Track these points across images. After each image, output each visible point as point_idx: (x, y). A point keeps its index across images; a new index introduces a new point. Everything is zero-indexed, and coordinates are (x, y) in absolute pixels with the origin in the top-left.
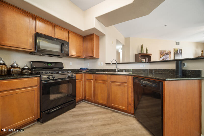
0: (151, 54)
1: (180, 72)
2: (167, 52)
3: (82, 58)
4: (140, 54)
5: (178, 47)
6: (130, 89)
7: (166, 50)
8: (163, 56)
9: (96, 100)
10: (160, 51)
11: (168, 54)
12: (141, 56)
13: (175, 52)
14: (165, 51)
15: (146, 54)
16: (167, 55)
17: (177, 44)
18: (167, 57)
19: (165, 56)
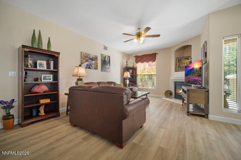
0: (59, 53)
2: (91, 57)
5: (106, 53)
7: (90, 53)
8: (87, 61)
10: (81, 52)
11: (93, 60)
13: (102, 58)
14: (89, 55)
15: (49, 51)
16: (91, 60)
17: (104, 49)
18: (91, 64)
19: (88, 61)
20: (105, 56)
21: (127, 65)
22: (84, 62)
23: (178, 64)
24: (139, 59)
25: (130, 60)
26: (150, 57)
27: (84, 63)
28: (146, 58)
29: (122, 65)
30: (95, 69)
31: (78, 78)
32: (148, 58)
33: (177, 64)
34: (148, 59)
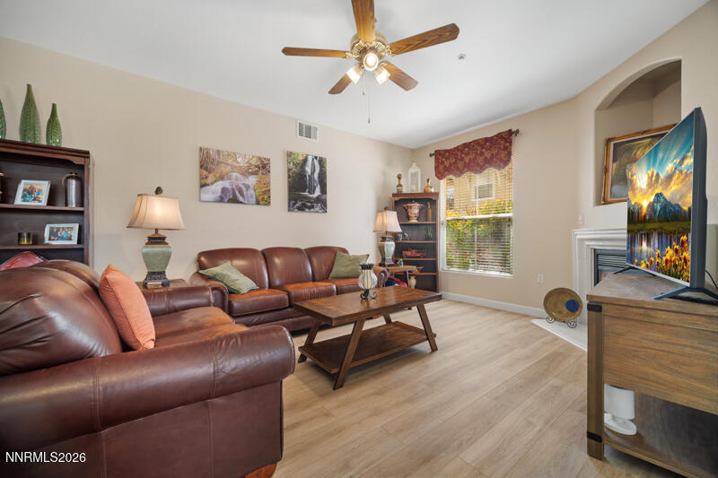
2: (242, 162)
7: (236, 151)
10: (201, 149)
11: (251, 174)
13: (292, 166)
14: (233, 156)
17: (301, 134)
18: (242, 187)
19: (229, 178)
20: (301, 158)
21: (400, 185)
22: (209, 181)
23: (613, 167)
24: (447, 164)
25: (413, 169)
26: (487, 150)
27: (212, 184)
28: (472, 156)
30: (258, 203)
31: (152, 233)
32: (482, 154)
33: (606, 170)
34: (480, 160)
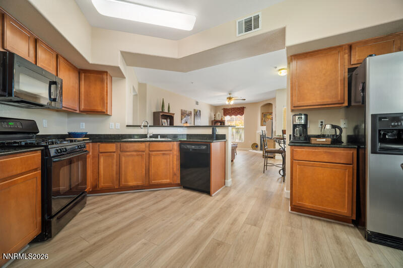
0: (174, 114)
1: (215, 136)
2: (188, 113)
3: (76, 112)
4: (161, 112)
5: (197, 108)
6: (176, 157)
9: (123, 184)
10: (182, 110)
12: (163, 115)
14: (186, 111)
15: (168, 113)
16: (188, 116)
17: (196, 104)
18: (188, 119)
19: (186, 117)
20: (197, 110)
21: (215, 118)
22: (183, 118)
23: (263, 119)
24: (227, 112)
25: (218, 113)
26: (238, 110)
28: (234, 111)
29: (210, 117)
34: (236, 113)
